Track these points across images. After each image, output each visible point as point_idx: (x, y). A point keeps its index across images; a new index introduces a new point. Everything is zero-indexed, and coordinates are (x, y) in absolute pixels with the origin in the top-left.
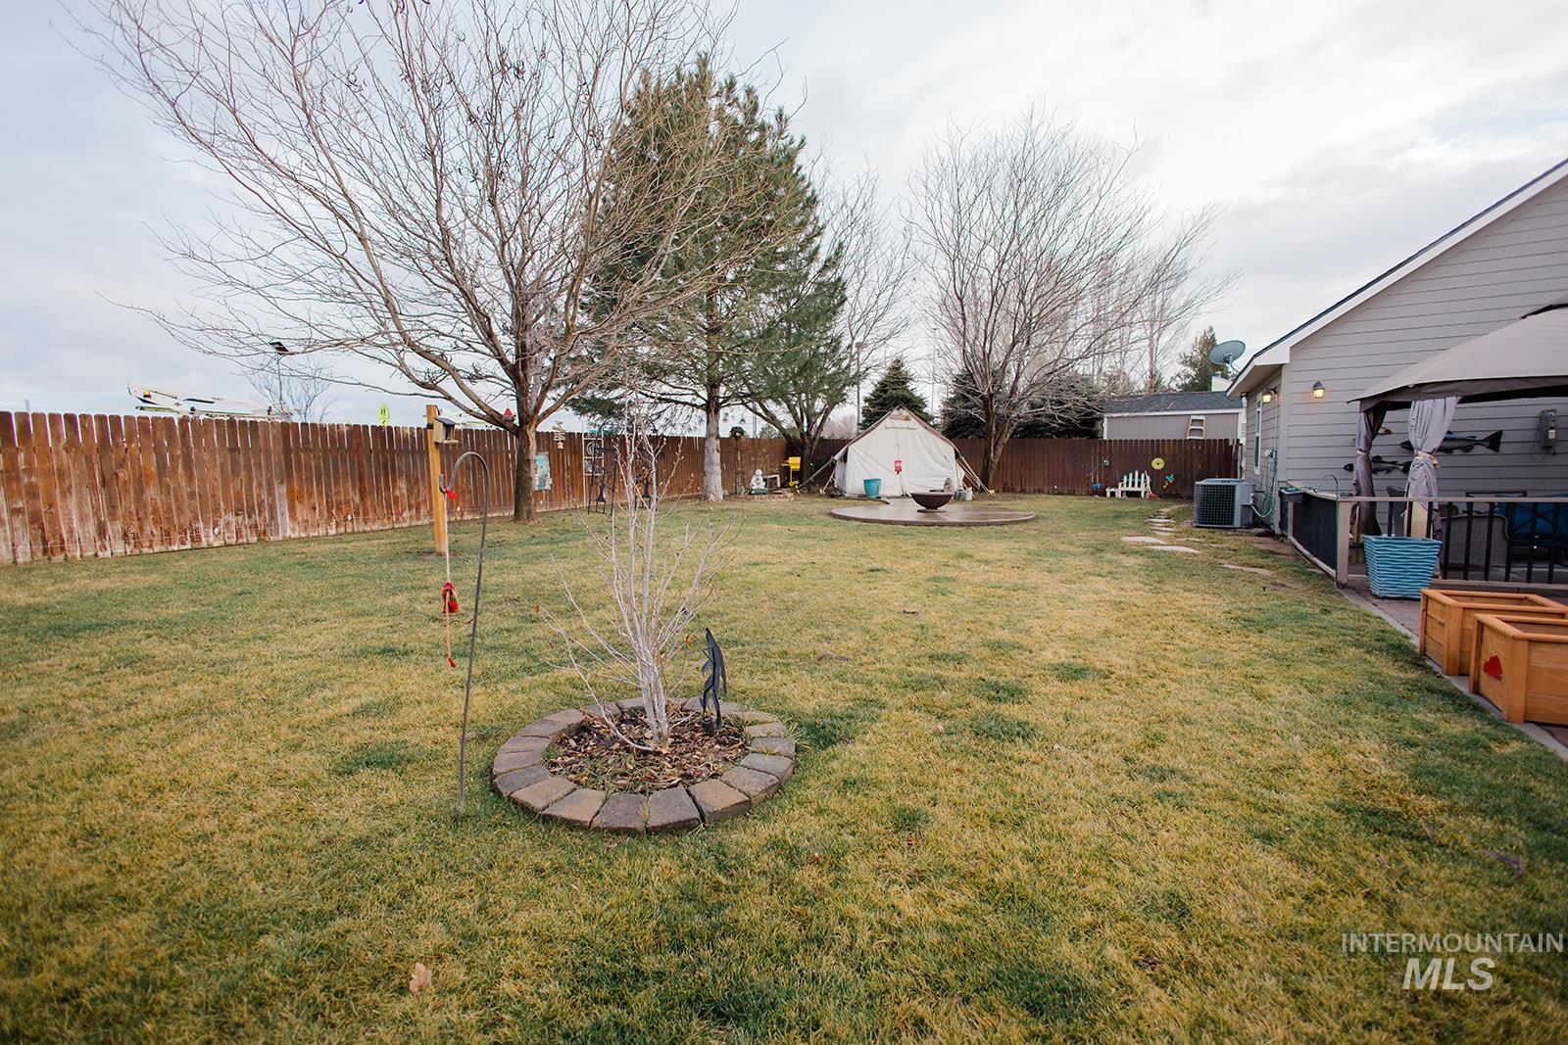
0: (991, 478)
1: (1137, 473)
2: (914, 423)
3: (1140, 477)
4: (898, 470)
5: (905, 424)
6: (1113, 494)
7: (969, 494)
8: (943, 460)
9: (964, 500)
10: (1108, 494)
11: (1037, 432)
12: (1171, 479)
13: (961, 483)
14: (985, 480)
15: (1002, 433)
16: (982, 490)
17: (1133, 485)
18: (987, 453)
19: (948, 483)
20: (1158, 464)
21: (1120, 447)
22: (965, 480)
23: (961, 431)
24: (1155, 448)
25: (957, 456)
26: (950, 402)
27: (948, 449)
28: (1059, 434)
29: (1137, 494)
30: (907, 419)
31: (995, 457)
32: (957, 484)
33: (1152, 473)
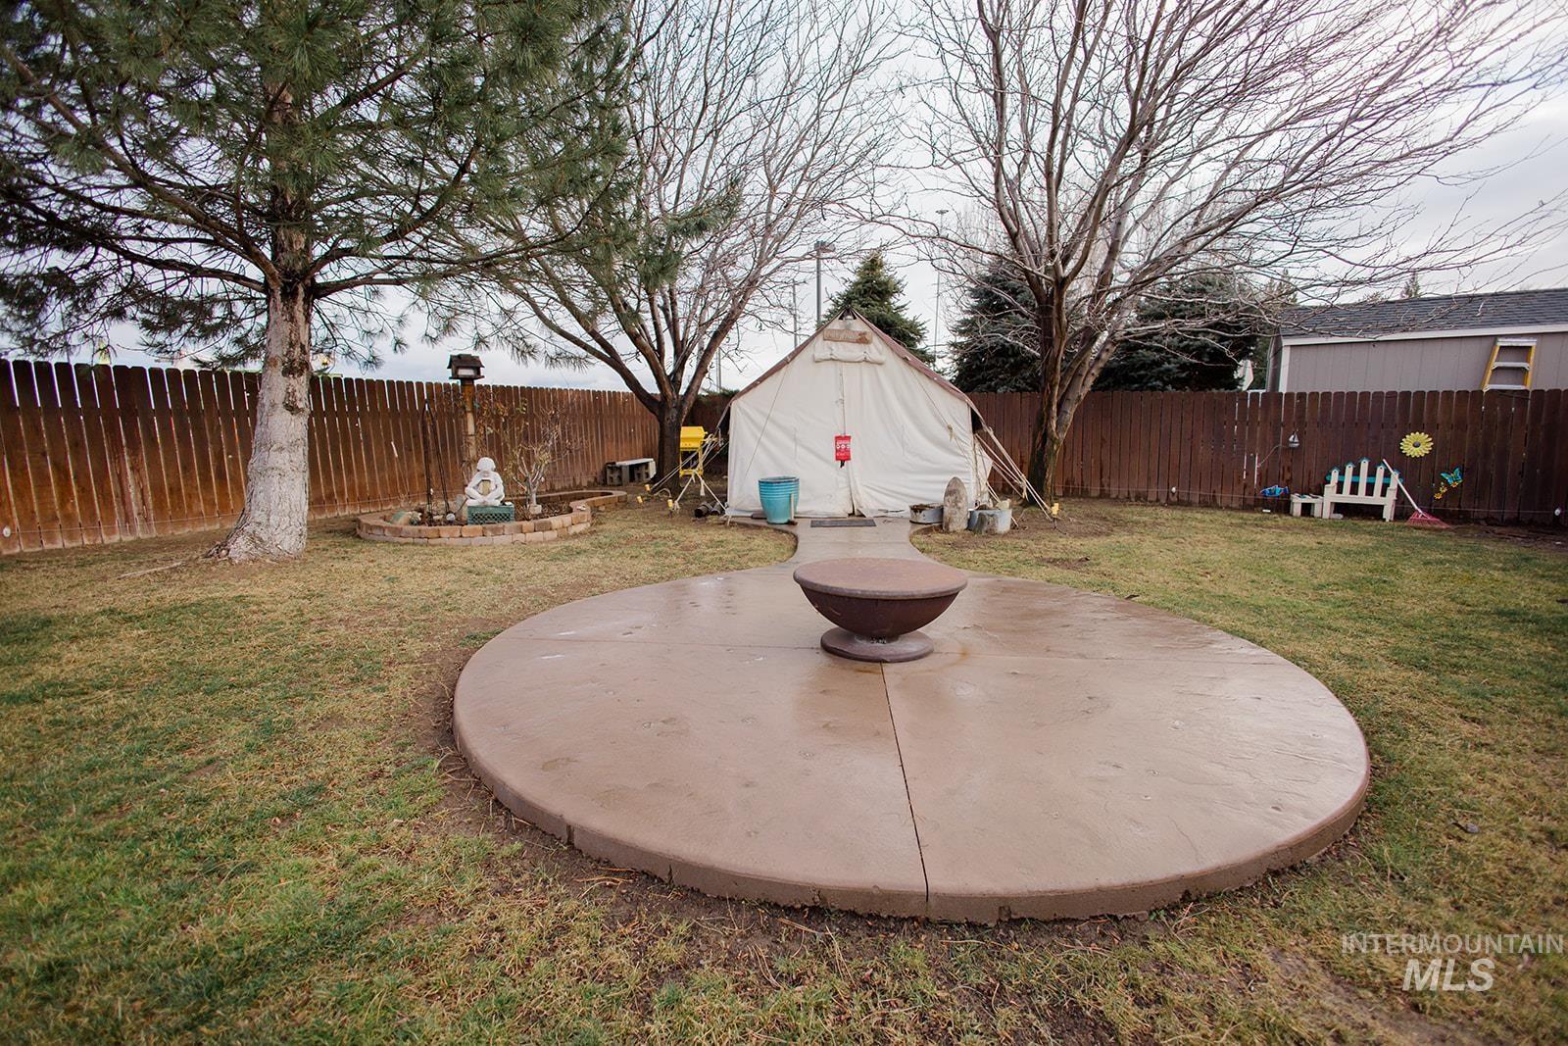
0: (1049, 476)
1: (1365, 465)
2: (879, 347)
3: (1372, 473)
4: (843, 457)
5: (856, 351)
6: (1307, 509)
7: (1004, 516)
8: (945, 435)
9: (992, 533)
10: (1297, 509)
11: (1134, 381)
12: (1453, 479)
13: (985, 486)
14: (1037, 480)
15: (1076, 375)
16: (1030, 502)
17: (1354, 490)
18: (1042, 420)
19: (953, 490)
20: (1416, 445)
21: (1325, 410)
22: (993, 477)
23: (983, 381)
24: (1412, 410)
25: (976, 425)
26: (967, 327)
27: (958, 410)
28: (1179, 384)
29: (1376, 512)
30: (862, 340)
31: (1060, 427)
32: (975, 488)
33: (1402, 463)
